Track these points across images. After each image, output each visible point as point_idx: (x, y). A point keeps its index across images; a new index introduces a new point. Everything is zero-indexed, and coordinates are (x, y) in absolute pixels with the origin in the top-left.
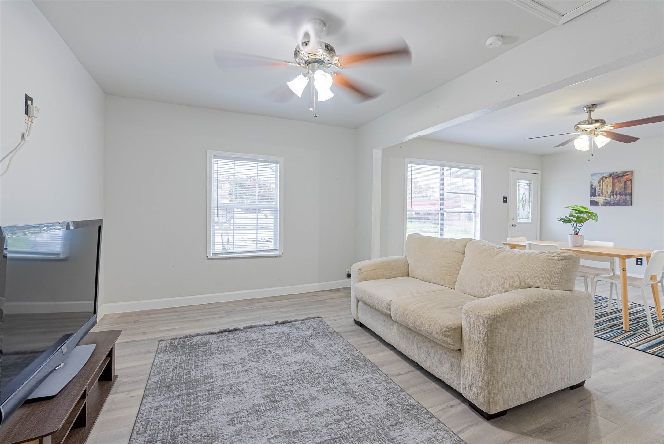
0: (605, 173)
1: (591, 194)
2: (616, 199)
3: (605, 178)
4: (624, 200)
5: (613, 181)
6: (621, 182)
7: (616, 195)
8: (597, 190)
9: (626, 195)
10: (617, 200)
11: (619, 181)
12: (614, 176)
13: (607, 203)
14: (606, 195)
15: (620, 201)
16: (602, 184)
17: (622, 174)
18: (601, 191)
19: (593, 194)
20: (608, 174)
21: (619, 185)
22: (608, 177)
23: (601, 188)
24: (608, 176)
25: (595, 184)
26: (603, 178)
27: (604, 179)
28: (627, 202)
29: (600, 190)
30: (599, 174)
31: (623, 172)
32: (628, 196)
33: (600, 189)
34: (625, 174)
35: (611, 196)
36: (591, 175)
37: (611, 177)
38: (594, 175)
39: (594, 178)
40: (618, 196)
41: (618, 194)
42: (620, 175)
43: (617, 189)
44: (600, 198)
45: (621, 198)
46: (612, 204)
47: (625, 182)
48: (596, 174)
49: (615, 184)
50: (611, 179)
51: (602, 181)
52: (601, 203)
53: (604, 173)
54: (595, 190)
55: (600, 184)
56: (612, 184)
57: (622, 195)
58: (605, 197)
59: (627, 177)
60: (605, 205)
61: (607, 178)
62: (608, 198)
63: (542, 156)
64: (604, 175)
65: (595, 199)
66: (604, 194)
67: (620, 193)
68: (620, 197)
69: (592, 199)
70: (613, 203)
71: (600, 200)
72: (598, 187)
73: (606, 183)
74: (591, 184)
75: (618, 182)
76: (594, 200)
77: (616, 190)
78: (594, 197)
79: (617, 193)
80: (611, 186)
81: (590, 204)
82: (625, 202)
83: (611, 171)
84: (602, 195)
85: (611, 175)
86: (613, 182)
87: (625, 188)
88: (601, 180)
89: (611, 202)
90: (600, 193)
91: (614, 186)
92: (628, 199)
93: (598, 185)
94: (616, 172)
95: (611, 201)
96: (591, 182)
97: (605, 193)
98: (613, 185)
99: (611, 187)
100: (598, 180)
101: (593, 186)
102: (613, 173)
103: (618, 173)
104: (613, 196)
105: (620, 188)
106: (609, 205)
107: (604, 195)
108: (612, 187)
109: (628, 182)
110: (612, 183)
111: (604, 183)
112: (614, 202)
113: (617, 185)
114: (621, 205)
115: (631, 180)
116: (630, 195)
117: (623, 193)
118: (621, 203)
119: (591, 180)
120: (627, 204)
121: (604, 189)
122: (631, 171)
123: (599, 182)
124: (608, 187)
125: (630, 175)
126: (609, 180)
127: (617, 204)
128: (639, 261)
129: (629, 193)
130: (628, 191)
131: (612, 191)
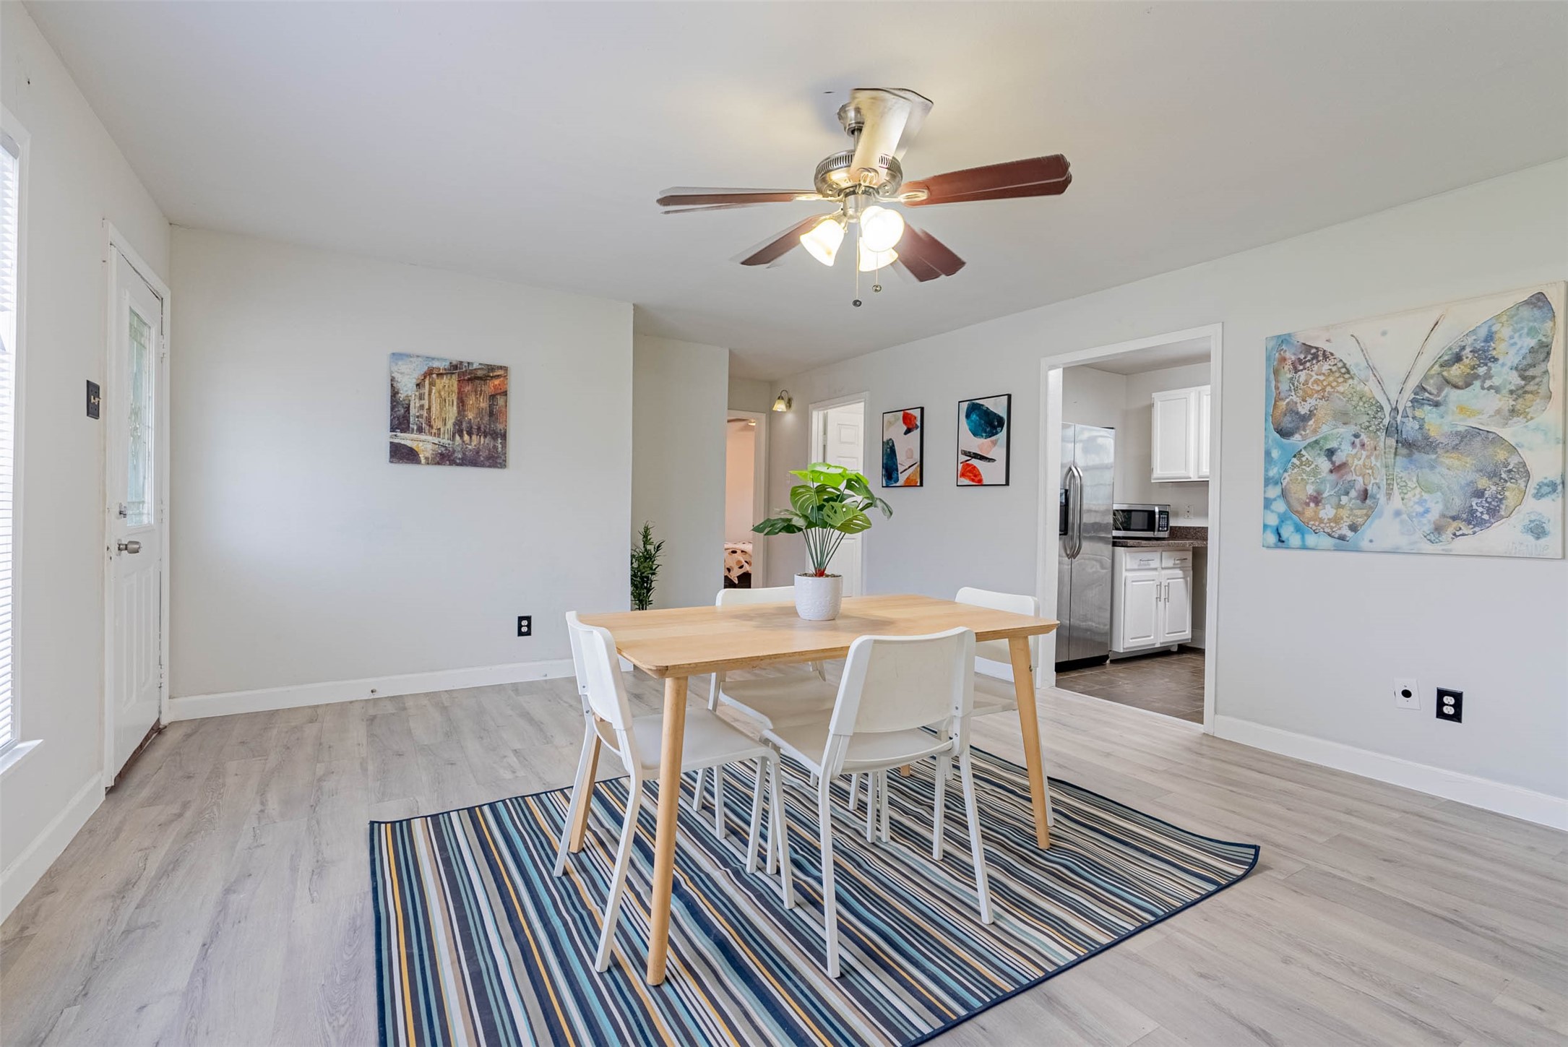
0: (438, 359)
1: (391, 421)
2: (470, 447)
3: (438, 375)
4: (489, 450)
5: (459, 389)
6: (480, 394)
7: (470, 434)
8: (413, 411)
9: (495, 435)
10: (470, 450)
11: (476, 392)
12: (464, 374)
13: (444, 458)
14: (442, 430)
15: (481, 453)
16: (430, 395)
17: (485, 372)
18: (425, 414)
19: (400, 424)
20: (447, 364)
21: (477, 404)
22: (446, 374)
23: (427, 407)
24: (445, 369)
25: (407, 387)
26: (429, 373)
27: (434, 376)
28: (497, 458)
29: (421, 412)
30: (418, 356)
31: (487, 365)
32: (500, 441)
33: (422, 407)
34: (491, 375)
35: (454, 436)
36: (393, 354)
37: (454, 376)
38: (402, 359)
39: (403, 367)
40: (474, 437)
41: (475, 431)
42: (480, 373)
43: (470, 415)
44: (423, 437)
45: (482, 442)
46: (459, 459)
47: (493, 397)
48: (409, 356)
49: (464, 398)
50: (454, 381)
51: (427, 382)
52: (427, 455)
54: (408, 409)
55: (421, 391)
56: (458, 398)
57: (485, 437)
58: (439, 436)
59: (497, 382)
60: (438, 463)
61: (442, 374)
62: (446, 441)
64: (436, 364)
65: (406, 439)
66: (435, 427)
67: (479, 429)
68: (480, 442)
69: (396, 441)
70: (462, 459)
71: (421, 444)
72: (417, 400)
73: (439, 392)
74: (392, 385)
75: (473, 394)
76: (403, 442)
78: (405, 432)
79: (471, 428)
80: (455, 403)
81: (392, 456)
82: (493, 457)
83: (456, 357)
84: (427, 428)
85: (455, 367)
86: (460, 392)
87: (491, 414)
88: (425, 377)
89: (456, 455)
90: (423, 421)
91: (463, 406)
92: (500, 449)
93: (417, 393)
94: (469, 363)
95: (454, 451)
96: (393, 379)
97: (437, 424)
98: (462, 401)
99: (455, 408)
100: (415, 375)
101: (402, 396)
102: (461, 363)
103: (475, 366)
104: (461, 436)
105: (480, 411)
106: (450, 464)
107: (434, 431)
108: (458, 407)
109: (498, 397)
110: (458, 393)
111: (433, 391)
112: (464, 454)
113: (471, 402)
114: (483, 466)
115: (505, 393)
116: (504, 436)
117: (487, 430)
118: (482, 459)
119: (391, 372)
120: (496, 462)
121: (433, 409)
122: (505, 369)
123: (418, 385)
124: (447, 405)
125: (502, 379)
126: (451, 383)
127: (471, 460)
128: (525, 623)
129: (503, 432)
130: (500, 427)
131: (459, 421)
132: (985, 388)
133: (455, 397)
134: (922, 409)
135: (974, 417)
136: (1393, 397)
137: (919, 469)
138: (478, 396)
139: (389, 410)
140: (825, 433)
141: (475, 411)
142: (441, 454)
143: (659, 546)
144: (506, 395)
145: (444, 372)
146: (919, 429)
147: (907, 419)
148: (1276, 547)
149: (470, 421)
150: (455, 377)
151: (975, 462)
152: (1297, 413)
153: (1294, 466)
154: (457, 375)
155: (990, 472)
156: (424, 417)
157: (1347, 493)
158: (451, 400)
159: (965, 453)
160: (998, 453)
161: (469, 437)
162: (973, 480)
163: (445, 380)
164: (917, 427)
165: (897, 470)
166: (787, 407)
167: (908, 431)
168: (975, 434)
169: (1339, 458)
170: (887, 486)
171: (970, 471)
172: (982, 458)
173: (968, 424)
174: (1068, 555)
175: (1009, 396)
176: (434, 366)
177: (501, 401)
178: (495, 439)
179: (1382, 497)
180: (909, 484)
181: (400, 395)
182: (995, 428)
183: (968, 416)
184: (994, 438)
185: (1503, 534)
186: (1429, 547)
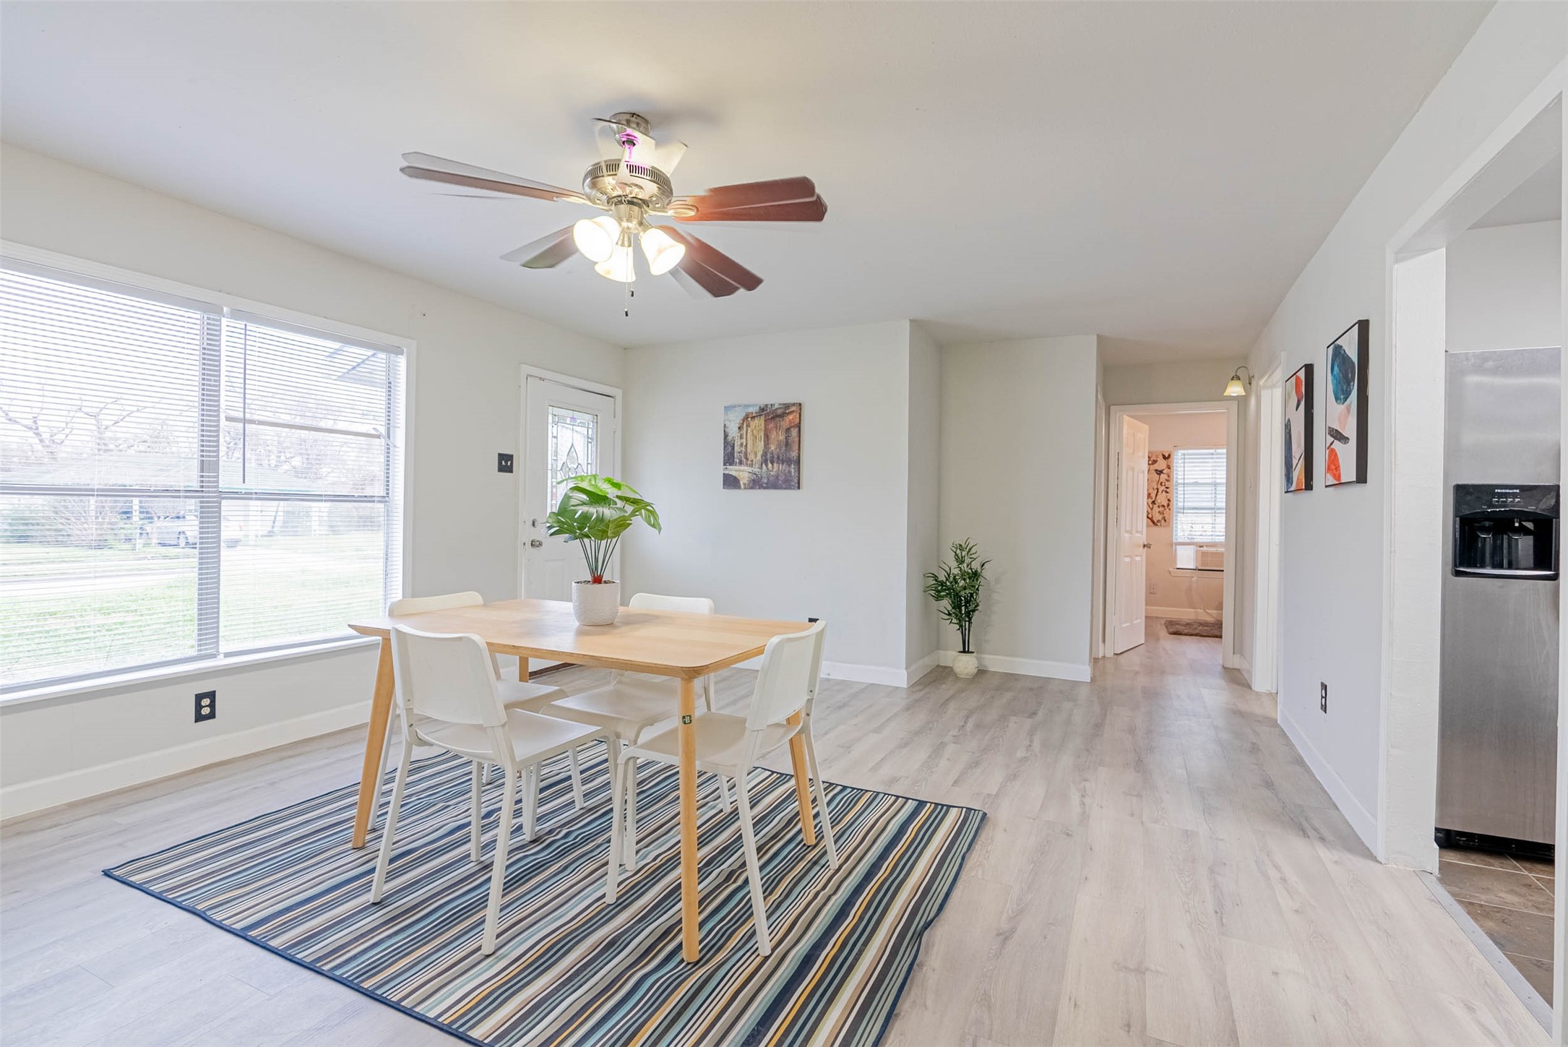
0: (752, 406)
1: (724, 457)
2: (772, 473)
4: (786, 475)
5: (765, 428)
6: (780, 429)
7: (772, 463)
8: (737, 449)
9: (788, 461)
10: (773, 476)
11: (776, 427)
12: (768, 414)
13: (756, 483)
14: (754, 462)
15: (780, 478)
16: (747, 435)
17: (782, 410)
18: (744, 450)
19: (729, 459)
20: (757, 409)
21: (777, 438)
22: (757, 416)
23: (745, 444)
24: (756, 413)
25: (733, 432)
26: (746, 418)
27: (749, 419)
28: (791, 481)
29: (741, 449)
30: (740, 406)
31: (785, 404)
32: (793, 466)
33: (742, 444)
34: (787, 411)
35: (762, 464)
36: (725, 407)
38: (731, 410)
39: (731, 415)
40: (775, 465)
41: (775, 459)
42: (779, 412)
43: (773, 447)
44: (743, 468)
45: (780, 469)
46: (765, 483)
47: (788, 430)
48: (734, 407)
49: (769, 434)
50: (762, 421)
51: (745, 425)
52: (746, 482)
53: (749, 406)
54: (733, 447)
55: (741, 433)
56: (765, 435)
57: (783, 464)
58: (752, 466)
59: (791, 417)
60: (752, 488)
61: (754, 417)
62: (756, 470)
63: (625, 349)
64: (751, 410)
65: (733, 470)
66: (750, 459)
67: (778, 458)
69: (727, 472)
70: (767, 483)
71: (741, 473)
72: (739, 440)
73: (752, 431)
74: (724, 432)
75: (775, 429)
76: (730, 473)
77: (773, 449)
78: (732, 465)
79: (773, 457)
80: (763, 439)
81: (724, 484)
82: (788, 480)
83: (763, 401)
84: (745, 460)
85: (763, 410)
87: (787, 444)
88: (744, 421)
89: (763, 480)
90: (742, 455)
91: (768, 440)
92: (793, 474)
93: (739, 435)
94: (772, 405)
95: (762, 478)
96: (725, 426)
97: (751, 457)
98: (767, 437)
99: (762, 442)
100: (738, 421)
101: (730, 438)
102: (767, 405)
103: (776, 406)
104: (767, 465)
105: (779, 446)
106: (759, 488)
107: (749, 462)
108: (765, 442)
109: (792, 429)
110: (765, 431)
111: (749, 431)
112: (768, 479)
113: (773, 437)
114: (781, 488)
115: (799, 426)
116: (798, 463)
117: (784, 458)
118: (780, 482)
119: (724, 421)
120: (790, 485)
121: (749, 446)
122: (799, 404)
123: (739, 428)
124: (758, 440)
125: (796, 414)
126: (759, 423)
127: (773, 484)
129: (797, 459)
130: (795, 454)
131: (765, 452)
133: (762, 434)
134: (1311, 367)
135: (1336, 369)
138: (778, 431)
141: (776, 443)
142: (754, 480)
146: (1304, 401)
149: (773, 452)
150: (763, 418)
154: (764, 416)
156: (743, 452)
158: (760, 437)
160: (1350, 427)
161: (772, 465)
163: (756, 421)
164: (1302, 397)
165: (1292, 467)
168: (1337, 398)
170: (1288, 492)
172: (1342, 438)
176: (749, 411)
177: (795, 432)
178: (789, 465)
180: (1301, 488)
181: (728, 437)
182: (1349, 383)
183: (1332, 370)
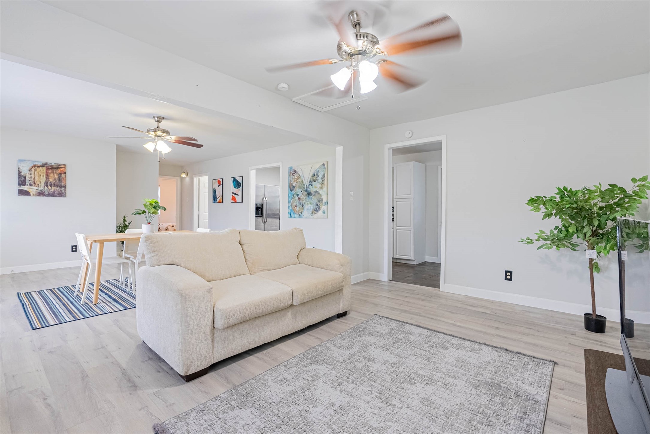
0: (38, 162)
1: (19, 182)
2: (51, 190)
3: (38, 167)
4: (59, 192)
6: (55, 173)
7: (51, 186)
8: (27, 179)
9: (61, 187)
10: (51, 192)
12: (48, 167)
13: (41, 194)
14: (39, 185)
15: (55, 192)
16: (34, 173)
17: (57, 166)
18: (32, 179)
19: (22, 183)
20: (41, 164)
21: (53, 177)
22: (41, 167)
23: (33, 177)
24: (41, 165)
25: (25, 171)
26: (34, 166)
27: (36, 167)
28: (62, 194)
29: (31, 179)
30: (29, 161)
31: (57, 164)
32: (63, 188)
33: (31, 177)
34: (59, 167)
35: (44, 187)
36: (19, 160)
37: (44, 167)
38: (23, 162)
39: (23, 164)
40: (53, 187)
42: (55, 166)
44: (31, 187)
46: (47, 194)
47: (60, 174)
48: (25, 161)
49: (49, 175)
50: (44, 169)
52: (33, 193)
53: (35, 162)
54: (25, 178)
55: (31, 172)
56: (46, 175)
57: (57, 187)
58: (38, 187)
59: (62, 169)
60: (38, 196)
62: (41, 188)
64: (36, 163)
65: (25, 188)
66: (36, 184)
67: (55, 185)
68: (55, 189)
69: (21, 188)
70: (48, 194)
71: (31, 189)
72: (29, 175)
73: (38, 173)
74: (19, 170)
75: (52, 173)
76: (23, 189)
77: (51, 181)
78: (24, 186)
79: (52, 184)
80: (45, 176)
81: (19, 194)
82: (60, 194)
83: (45, 162)
84: (33, 184)
85: (45, 164)
87: (59, 180)
88: (32, 168)
89: (45, 193)
91: (48, 177)
92: (63, 191)
93: (29, 173)
94: (50, 163)
95: (45, 192)
96: (19, 168)
97: (37, 183)
98: (47, 176)
99: (45, 178)
100: (28, 167)
101: (23, 174)
102: (47, 163)
103: (53, 164)
104: (47, 187)
105: (55, 179)
106: (43, 196)
107: (36, 185)
108: (46, 177)
109: (62, 174)
110: (46, 173)
111: (36, 172)
112: (49, 193)
113: (51, 176)
114: (56, 196)
115: (65, 173)
116: (65, 187)
117: (58, 185)
118: (56, 194)
119: (18, 166)
120: (62, 196)
121: (36, 178)
122: (65, 165)
123: (29, 170)
124: (41, 176)
125: (64, 168)
127: (53, 195)
128: (74, 247)
129: (64, 185)
130: (63, 184)
131: (46, 182)
132: (237, 174)
134: (223, 179)
135: (234, 182)
136: (306, 183)
137: (222, 197)
138: (54, 174)
139: (18, 178)
140: (199, 185)
141: (53, 179)
142: (39, 193)
143: (130, 223)
144: (65, 174)
145: (40, 166)
146: (222, 185)
147: (219, 182)
148: (290, 218)
149: (51, 182)
151: (235, 196)
152: (293, 186)
153: (293, 198)
154: (45, 167)
155: (238, 199)
156: (32, 181)
157: (300, 205)
158: (43, 175)
159: (233, 193)
160: (240, 193)
161: (50, 187)
162: (234, 201)
164: (221, 184)
165: (216, 198)
166: (186, 176)
167: (219, 186)
168: (235, 188)
169: (299, 196)
170: (214, 203)
171: (234, 198)
172: (236, 194)
173: (233, 184)
174: (263, 222)
175: (242, 177)
176: (36, 164)
177: (63, 175)
179: (305, 206)
180: (219, 202)
181: (22, 173)
182: (239, 186)
183: (233, 182)
184: (239, 189)
185: (320, 213)
186: (311, 217)
